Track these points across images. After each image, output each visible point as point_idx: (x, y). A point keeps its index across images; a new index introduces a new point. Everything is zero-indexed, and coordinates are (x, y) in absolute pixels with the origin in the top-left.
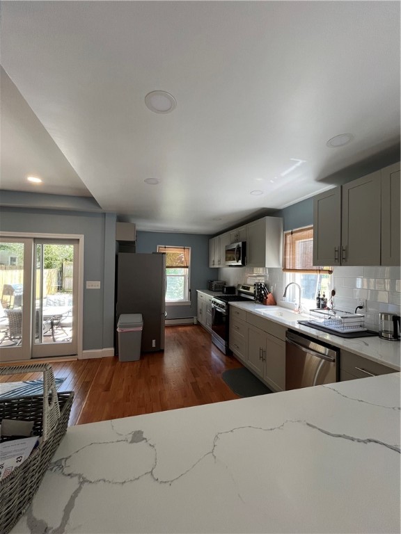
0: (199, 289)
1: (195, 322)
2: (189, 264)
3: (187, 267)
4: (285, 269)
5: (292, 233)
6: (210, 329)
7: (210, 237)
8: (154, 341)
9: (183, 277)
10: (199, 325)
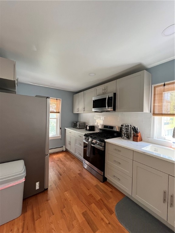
0: (66, 128)
1: (64, 149)
2: (60, 111)
3: (59, 112)
4: (154, 114)
5: (164, 85)
6: (82, 158)
7: (75, 93)
8: (37, 184)
9: (56, 119)
10: (67, 151)
